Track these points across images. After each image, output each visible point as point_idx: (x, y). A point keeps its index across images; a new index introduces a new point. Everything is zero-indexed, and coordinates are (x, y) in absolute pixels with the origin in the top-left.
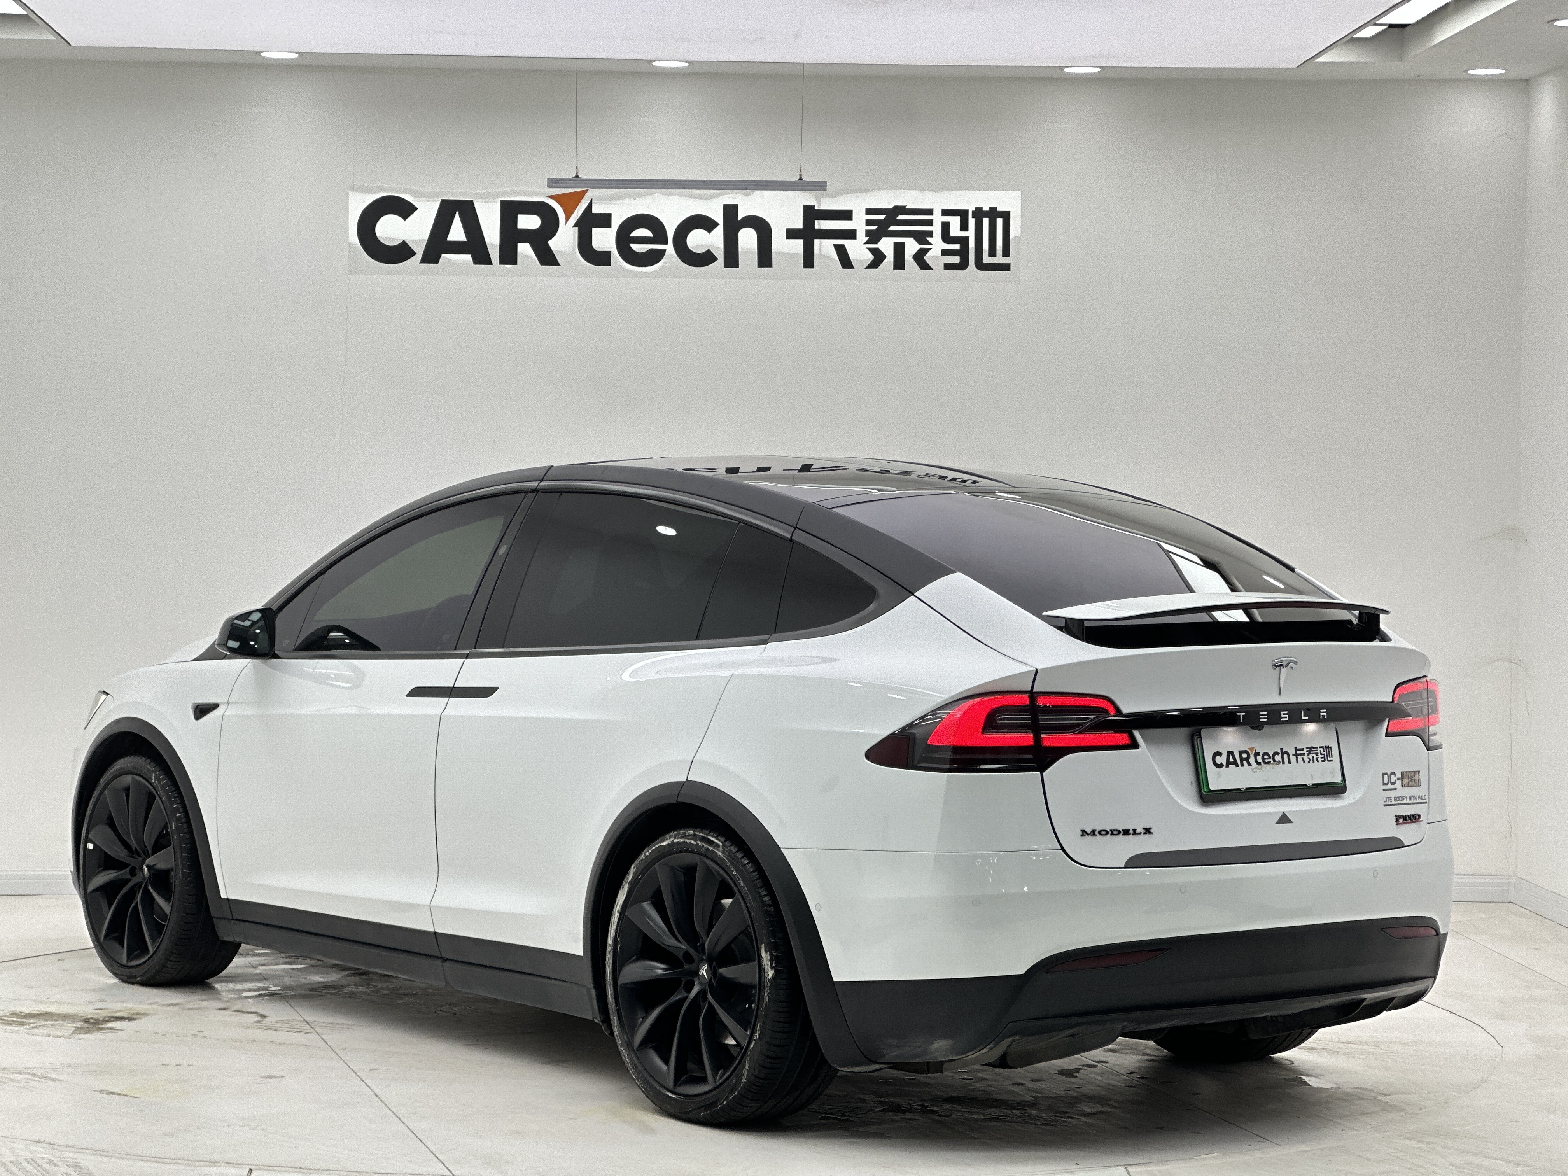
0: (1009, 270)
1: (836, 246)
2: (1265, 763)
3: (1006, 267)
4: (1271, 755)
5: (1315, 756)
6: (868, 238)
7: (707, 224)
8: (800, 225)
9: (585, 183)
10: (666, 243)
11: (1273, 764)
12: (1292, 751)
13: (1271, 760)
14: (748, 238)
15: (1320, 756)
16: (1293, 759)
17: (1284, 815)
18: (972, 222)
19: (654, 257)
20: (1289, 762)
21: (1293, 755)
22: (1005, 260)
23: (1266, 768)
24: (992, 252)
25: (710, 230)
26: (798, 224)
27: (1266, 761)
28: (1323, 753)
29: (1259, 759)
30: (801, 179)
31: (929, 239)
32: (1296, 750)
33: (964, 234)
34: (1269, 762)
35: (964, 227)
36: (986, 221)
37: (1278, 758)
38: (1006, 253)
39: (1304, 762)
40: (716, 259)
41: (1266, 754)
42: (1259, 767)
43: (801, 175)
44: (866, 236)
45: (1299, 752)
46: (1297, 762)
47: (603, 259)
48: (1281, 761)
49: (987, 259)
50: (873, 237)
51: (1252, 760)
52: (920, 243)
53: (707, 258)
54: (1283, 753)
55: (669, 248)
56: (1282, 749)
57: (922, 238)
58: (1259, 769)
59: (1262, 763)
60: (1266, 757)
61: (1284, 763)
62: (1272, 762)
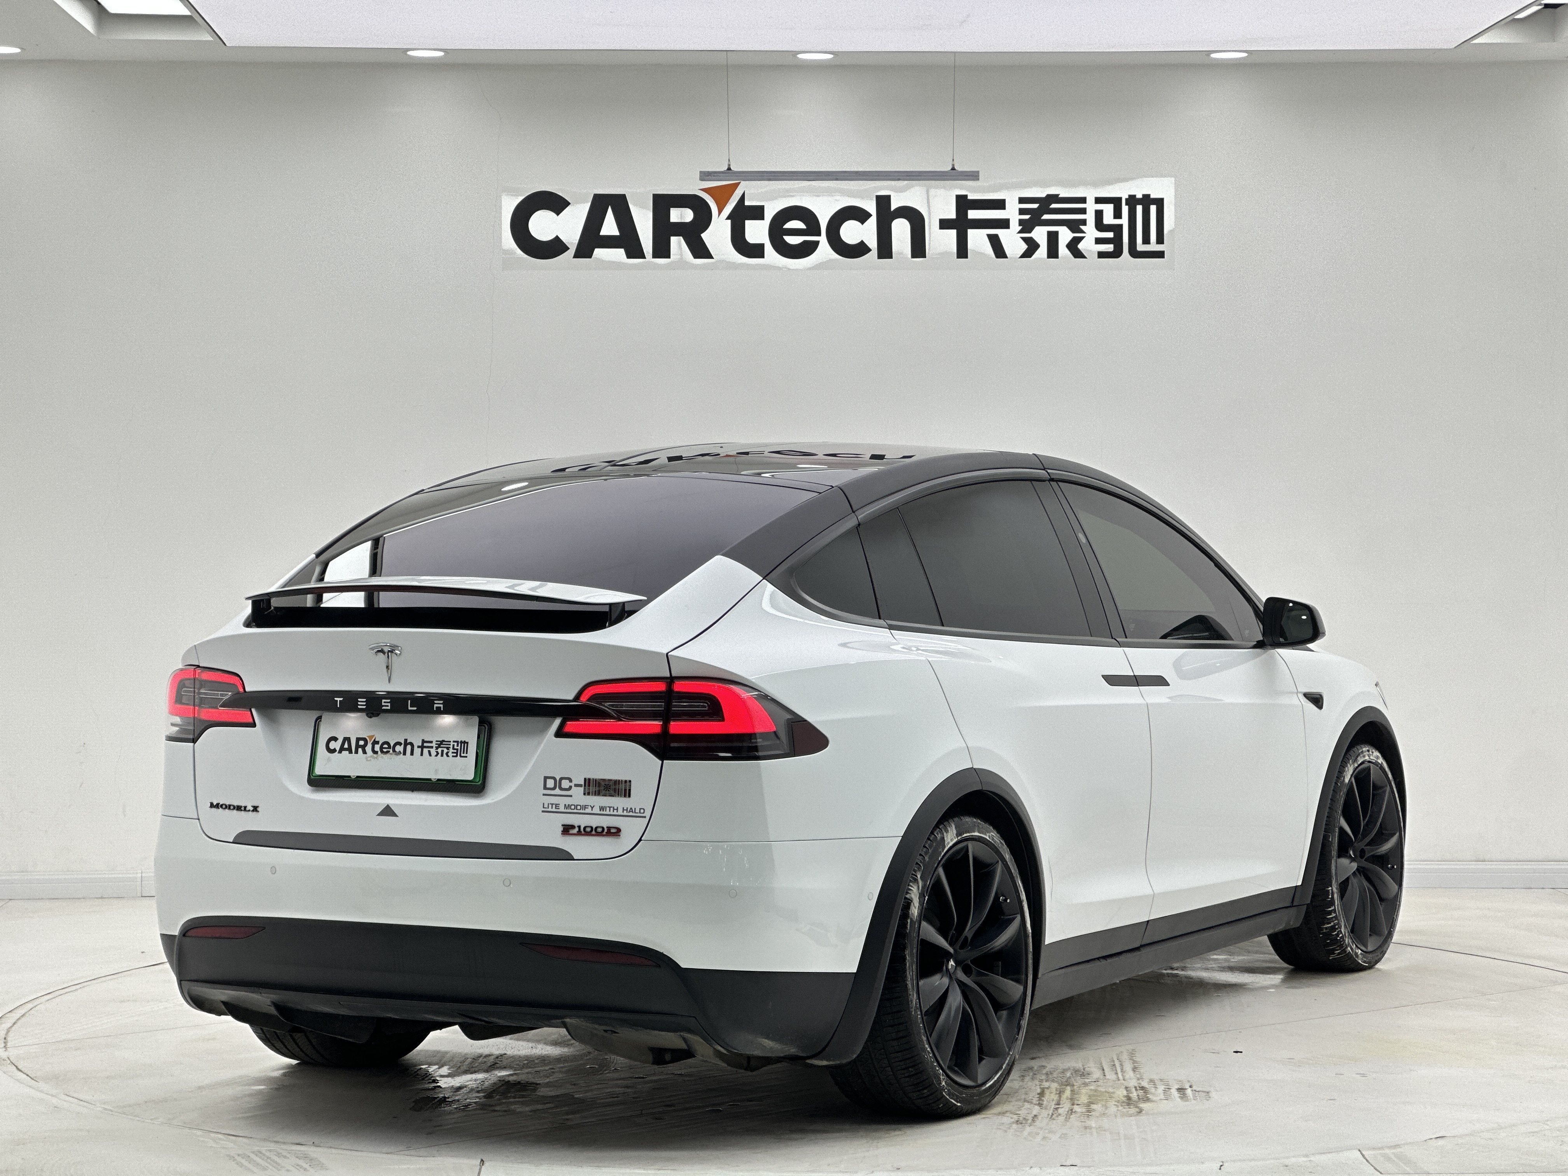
0: (1163, 257)
1: (989, 236)
2: (382, 752)
3: (1160, 255)
4: (392, 746)
5: (445, 751)
6: (1021, 227)
7: (861, 215)
8: (952, 215)
9: (737, 176)
10: (819, 234)
11: (391, 754)
12: (417, 743)
13: (391, 750)
14: (901, 229)
15: (451, 750)
16: (417, 751)
17: (388, 807)
18: (1125, 209)
19: (807, 250)
20: (412, 754)
21: (419, 747)
22: (1159, 248)
23: (382, 757)
24: (1146, 240)
25: (863, 222)
26: (951, 214)
27: (385, 750)
28: (456, 747)
29: (377, 748)
30: (953, 169)
31: (1082, 227)
32: (423, 741)
33: (1117, 222)
34: (388, 752)
35: (1118, 214)
36: (1139, 208)
37: (399, 748)
38: (1160, 240)
39: (430, 754)
40: (870, 250)
41: (387, 743)
42: (375, 755)
43: (953, 165)
44: (1020, 225)
45: (425, 744)
46: (422, 755)
47: (756, 251)
48: (402, 752)
49: (1140, 247)
50: (1026, 227)
51: (369, 748)
52: (1073, 232)
53: (860, 250)
54: (406, 743)
55: (823, 239)
56: (406, 740)
57: (1075, 226)
58: (374, 758)
59: (379, 752)
60: (386, 746)
61: (405, 754)
62: (391, 751)
